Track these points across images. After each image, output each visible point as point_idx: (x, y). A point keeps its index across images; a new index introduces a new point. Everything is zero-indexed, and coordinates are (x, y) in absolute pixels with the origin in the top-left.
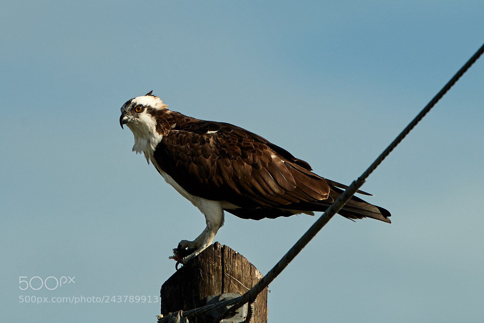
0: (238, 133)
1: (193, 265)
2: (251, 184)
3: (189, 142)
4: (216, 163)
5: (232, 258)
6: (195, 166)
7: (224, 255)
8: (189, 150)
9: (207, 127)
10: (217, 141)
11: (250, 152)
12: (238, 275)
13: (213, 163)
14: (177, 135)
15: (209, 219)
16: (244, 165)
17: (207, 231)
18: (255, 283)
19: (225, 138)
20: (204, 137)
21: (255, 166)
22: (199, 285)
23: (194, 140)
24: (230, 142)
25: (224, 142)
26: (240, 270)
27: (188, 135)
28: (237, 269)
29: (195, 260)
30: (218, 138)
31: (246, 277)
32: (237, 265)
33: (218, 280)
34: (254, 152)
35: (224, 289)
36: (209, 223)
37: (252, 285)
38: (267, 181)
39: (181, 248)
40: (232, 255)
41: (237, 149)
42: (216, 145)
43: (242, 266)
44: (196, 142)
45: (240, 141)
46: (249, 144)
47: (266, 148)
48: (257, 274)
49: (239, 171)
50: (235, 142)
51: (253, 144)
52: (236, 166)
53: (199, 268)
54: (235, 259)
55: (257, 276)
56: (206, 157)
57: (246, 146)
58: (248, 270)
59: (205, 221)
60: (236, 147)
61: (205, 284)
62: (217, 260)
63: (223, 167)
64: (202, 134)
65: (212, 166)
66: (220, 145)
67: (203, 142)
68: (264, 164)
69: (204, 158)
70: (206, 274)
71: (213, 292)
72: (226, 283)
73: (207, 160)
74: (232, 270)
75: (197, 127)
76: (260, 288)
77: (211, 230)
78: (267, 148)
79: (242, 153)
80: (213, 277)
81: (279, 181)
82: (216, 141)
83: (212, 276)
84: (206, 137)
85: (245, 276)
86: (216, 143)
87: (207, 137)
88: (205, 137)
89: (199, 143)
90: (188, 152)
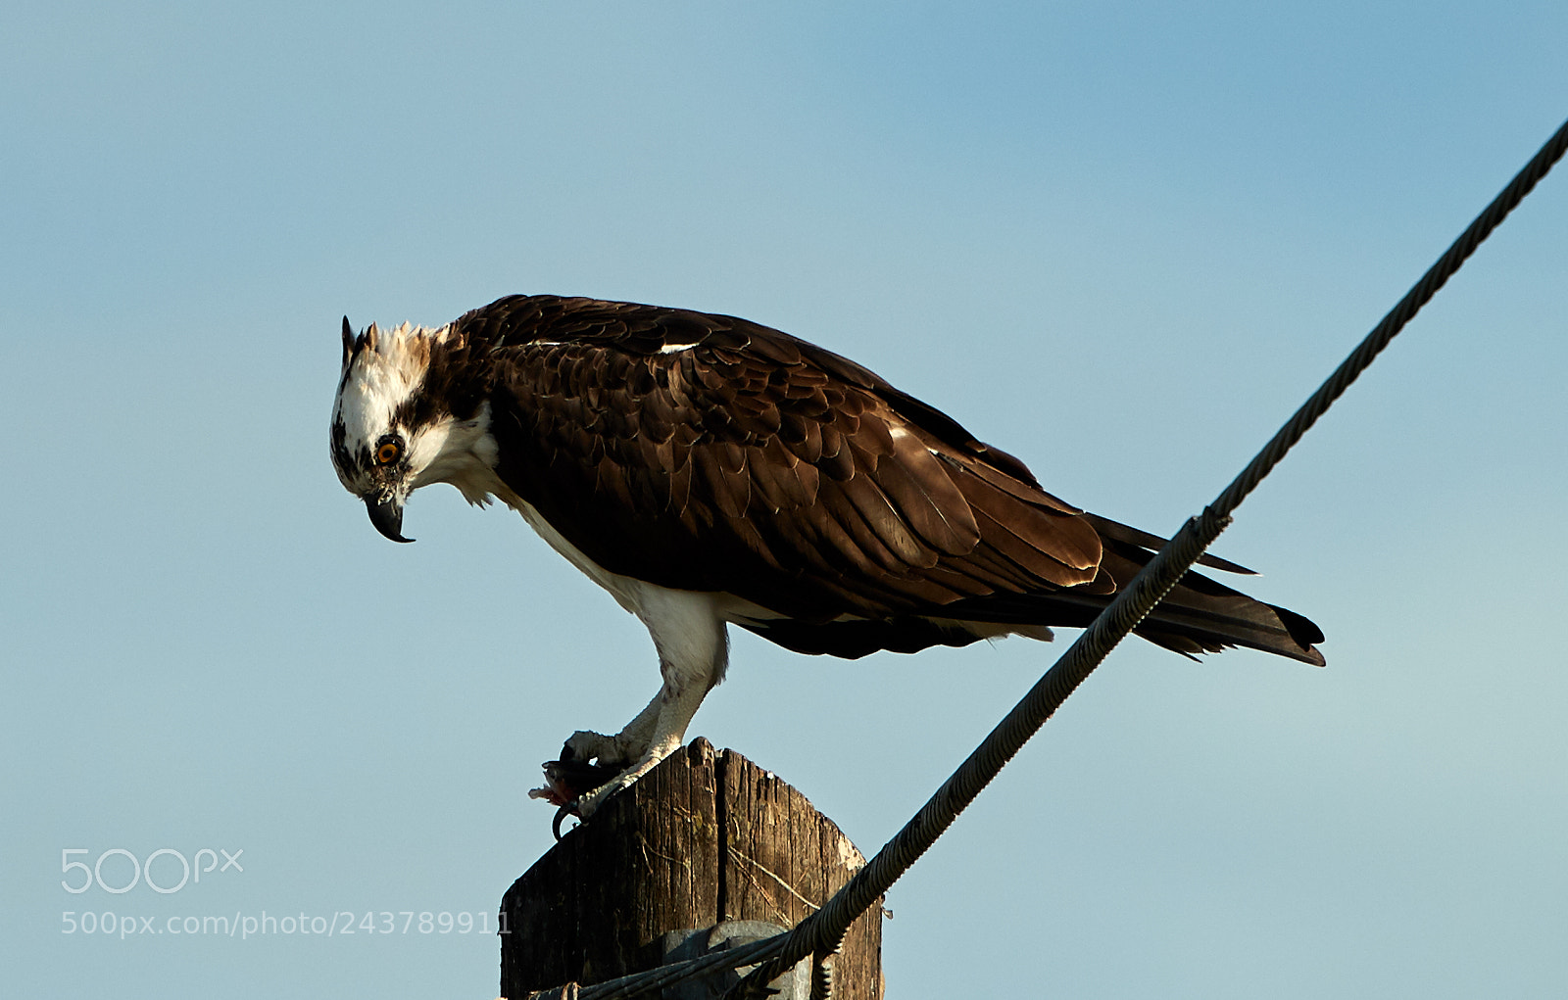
0: (772, 352)
1: (615, 820)
2: (817, 530)
3: (593, 382)
4: (690, 457)
5: (754, 796)
6: (617, 468)
7: (727, 785)
8: (594, 411)
9: (659, 330)
10: (695, 379)
11: (815, 418)
12: (778, 855)
13: (679, 459)
14: (554, 361)
15: (672, 657)
16: (789, 465)
17: (665, 701)
18: (836, 885)
19: (721, 369)
20: (649, 364)
21: (831, 468)
22: (637, 894)
23: (614, 377)
24: (740, 383)
25: (720, 383)
26: (785, 838)
27: (590, 359)
28: (774, 834)
29: (621, 804)
30: (696, 369)
31: (805, 862)
33: (705, 873)
34: (827, 417)
35: (728, 906)
36: (670, 671)
37: (825, 891)
38: (873, 523)
39: (574, 759)
40: (754, 786)
41: (766, 407)
42: (692, 396)
43: (790, 823)
44: (619, 384)
45: (779, 378)
46: (810, 390)
47: (871, 405)
48: (846, 854)
49: (773, 488)
50: (760, 384)
51: (825, 392)
52: (763, 469)
53: (638, 833)
54: (766, 799)
55: (843, 860)
56: (657, 437)
57: (798, 398)
58: (813, 838)
59: (659, 665)
60: (763, 402)
61: (659, 889)
62: (702, 801)
63: (715, 472)
64: (642, 356)
65: (676, 470)
66: (706, 396)
67: (645, 384)
68: (862, 461)
69: (648, 441)
70: (660, 852)
71: (687, 917)
72: (734, 883)
73: (659, 447)
74: (757, 842)
75: (624, 332)
76: (855, 902)
77: (679, 695)
78: (875, 406)
79: (784, 420)
80: (687, 863)
81: (916, 518)
82: (690, 380)
83: (682, 861)
84: (655, 365)
85: (801, 862)
86: (689, 387)
87: (658, 365)
88: (654, 367)
89: (631, 388)
90: (592, 420)
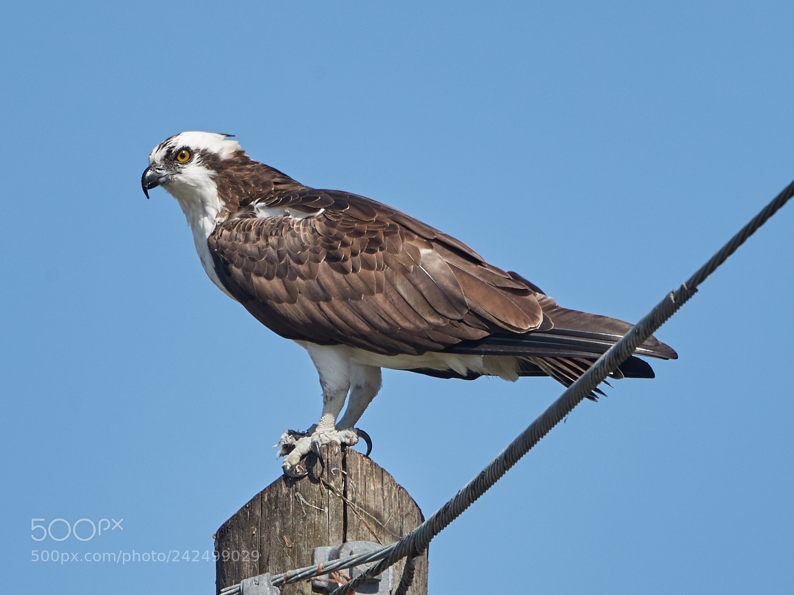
26: (380, 497)
28: (374, 495)
32: (372, 488)
33: (336, 516)
37: (401, 527)
40: (363, 468)
43: (382, 489)
46: (376, 232)
47: (411, 238)
51: (383, 233)
53: (298, 493)
54: (370, 475)
58: (395, 498)
70: (311, 504)
71: (326, 540)
72: (352, 521)
74: (365, 499)
78: (414, 238)
80: (326, 510)
83: (323, 508)
85: (389, 510)
